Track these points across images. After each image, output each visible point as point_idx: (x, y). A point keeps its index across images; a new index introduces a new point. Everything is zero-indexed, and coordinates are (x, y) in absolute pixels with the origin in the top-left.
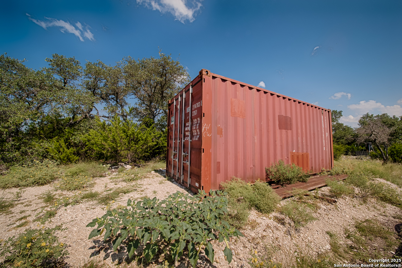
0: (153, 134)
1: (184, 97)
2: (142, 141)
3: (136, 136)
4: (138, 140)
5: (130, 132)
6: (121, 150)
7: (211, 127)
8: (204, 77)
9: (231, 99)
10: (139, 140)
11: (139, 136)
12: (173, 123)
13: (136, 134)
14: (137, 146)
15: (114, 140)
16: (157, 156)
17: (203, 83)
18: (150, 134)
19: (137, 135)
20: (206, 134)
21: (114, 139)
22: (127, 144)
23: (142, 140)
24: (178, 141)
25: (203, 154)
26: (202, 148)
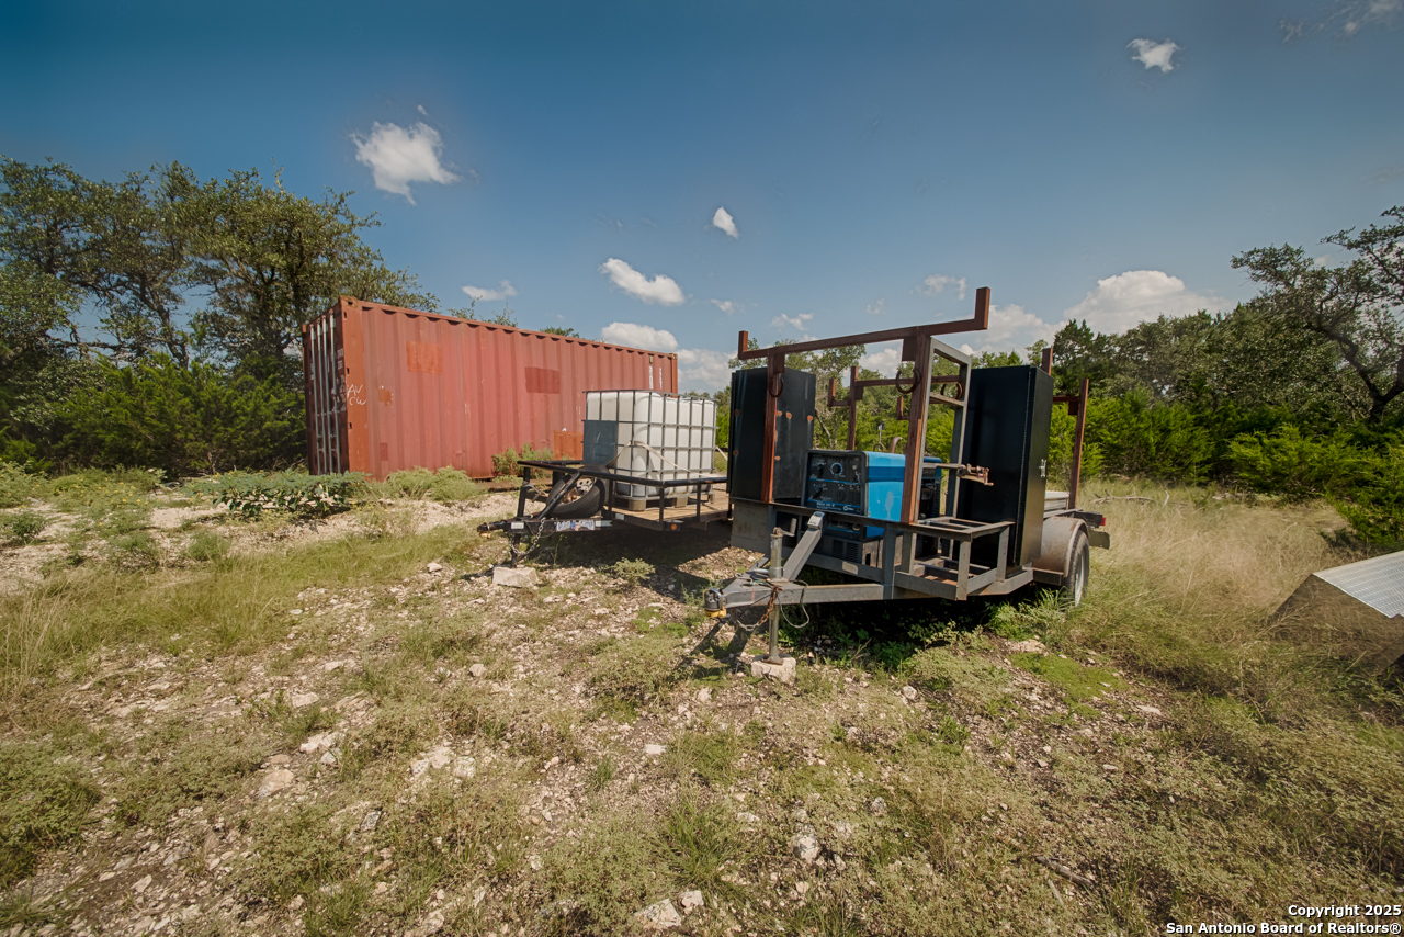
0: (274, 400)
1: (332, 325)
2: (243, 418)
3: (226, 405)
4: (231, 415)
5: (205, 395)
6: (186, 440)
7: (364, 390)
8: (343, 309)
9: (408, 343)
10: (237, 416)
11: (234, 404)
12: (313, 377)
13: (224, 400)
14: (231, 430)
15: (162, 415)
16: (299, 459)
17: (344, 319)
18: (267, 399)
19: (226, 403)
20: (354, 401)
21: (163, 411)
22: (199, 425)
23: (245, 414)
24: (322, 414)
25: (350, 431)
26: (349, 421)
